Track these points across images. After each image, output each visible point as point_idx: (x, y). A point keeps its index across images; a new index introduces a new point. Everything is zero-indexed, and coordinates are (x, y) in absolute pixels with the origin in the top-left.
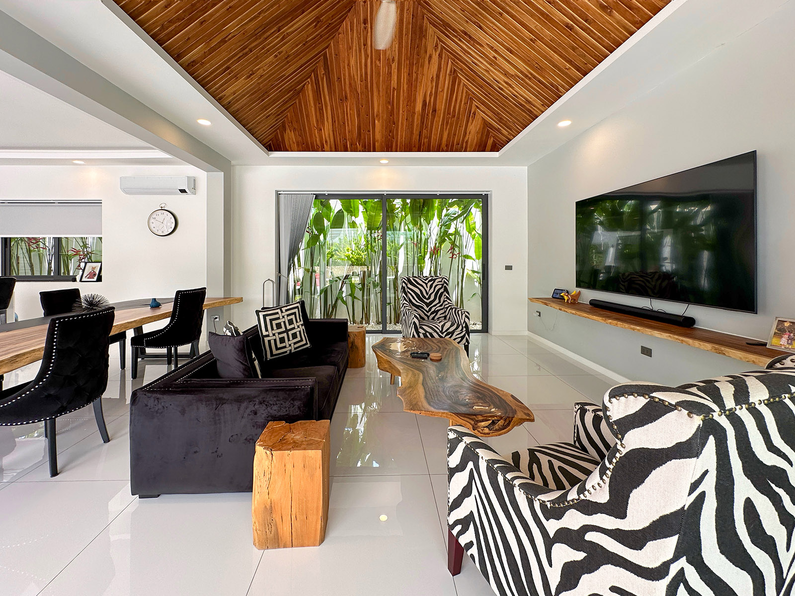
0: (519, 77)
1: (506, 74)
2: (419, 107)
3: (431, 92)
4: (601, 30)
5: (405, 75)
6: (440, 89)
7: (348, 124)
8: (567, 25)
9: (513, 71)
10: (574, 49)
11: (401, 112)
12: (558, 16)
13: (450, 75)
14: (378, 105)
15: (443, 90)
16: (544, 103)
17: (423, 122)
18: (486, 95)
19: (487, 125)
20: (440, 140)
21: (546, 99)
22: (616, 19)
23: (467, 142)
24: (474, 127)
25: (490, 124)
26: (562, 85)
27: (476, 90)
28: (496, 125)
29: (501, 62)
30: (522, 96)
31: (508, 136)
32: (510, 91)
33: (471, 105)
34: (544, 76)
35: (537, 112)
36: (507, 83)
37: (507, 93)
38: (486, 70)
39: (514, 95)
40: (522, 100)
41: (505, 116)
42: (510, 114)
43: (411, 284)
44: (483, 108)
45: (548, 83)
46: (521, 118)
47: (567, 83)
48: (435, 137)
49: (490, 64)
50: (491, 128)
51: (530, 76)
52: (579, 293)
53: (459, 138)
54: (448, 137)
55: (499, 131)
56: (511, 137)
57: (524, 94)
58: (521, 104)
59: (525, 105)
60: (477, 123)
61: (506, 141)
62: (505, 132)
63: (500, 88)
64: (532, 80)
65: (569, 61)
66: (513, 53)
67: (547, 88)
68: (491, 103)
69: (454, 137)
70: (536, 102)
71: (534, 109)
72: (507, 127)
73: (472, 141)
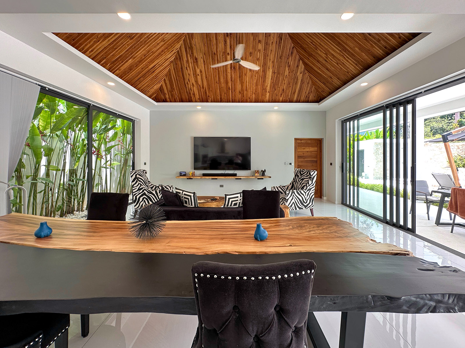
0: (200, 86)
1: (196, 81)
2: (151, 67)
3: (160, 64)
4: (235, 95)
5: (161, 50)
6: (163, 65)
7: (117, 51)
9: (200, 82)
10: (225, 94)
11: (144, 63)
13: (170, 62)
14: (140, 53)
15: (163, 66)
16: (199, 99)
17: (145, 74)
18: (177, 80)
19: (161, 89)
20: (143, 86)
21: (202, 98)
22: (239, 96)
23: (149, 92)
24: (157, 87)
25: (163, 89)
26: (212, 99)
27: (173, 75)
28: (166, 91)
29: (199, 77)
30: (194, 91)
31: (167, 98)
32: (191, 87)
33: (163, 78)
34: (209, 92)
35: (193, 99)
36: (193, 84)
37: (188, 86)
38: (189, 74)
39: (191, 89)
40: (192, 92)
41: (176, 91)
42: (180, 93)
43: (140, 175)
44: (167, 82)
45: (208, 95)
46: (183, 97)
47: (214, 99)
48: (143, 83)
49: (194, 74)
50: (161, 91)
51: (205, 89)
52: (194, 172)
53: (149, 88)
54: (146, 86)
55: (164, 94)
56: (168, 100)
57: (195, 91)
58: (190, 93)
59: (191, 95)
60: (159, 85)
61: (164, 99)
62: (167, 96)
63: (187, 83)
64: (203, 91)
65: (221, 95)
66: (207, 79)
67: (206, 96)
68: (175, 84)
69: (147, 87)
70: (197, 97)
71: (193, 98)
72: (172, 95)
73: (151, 92)
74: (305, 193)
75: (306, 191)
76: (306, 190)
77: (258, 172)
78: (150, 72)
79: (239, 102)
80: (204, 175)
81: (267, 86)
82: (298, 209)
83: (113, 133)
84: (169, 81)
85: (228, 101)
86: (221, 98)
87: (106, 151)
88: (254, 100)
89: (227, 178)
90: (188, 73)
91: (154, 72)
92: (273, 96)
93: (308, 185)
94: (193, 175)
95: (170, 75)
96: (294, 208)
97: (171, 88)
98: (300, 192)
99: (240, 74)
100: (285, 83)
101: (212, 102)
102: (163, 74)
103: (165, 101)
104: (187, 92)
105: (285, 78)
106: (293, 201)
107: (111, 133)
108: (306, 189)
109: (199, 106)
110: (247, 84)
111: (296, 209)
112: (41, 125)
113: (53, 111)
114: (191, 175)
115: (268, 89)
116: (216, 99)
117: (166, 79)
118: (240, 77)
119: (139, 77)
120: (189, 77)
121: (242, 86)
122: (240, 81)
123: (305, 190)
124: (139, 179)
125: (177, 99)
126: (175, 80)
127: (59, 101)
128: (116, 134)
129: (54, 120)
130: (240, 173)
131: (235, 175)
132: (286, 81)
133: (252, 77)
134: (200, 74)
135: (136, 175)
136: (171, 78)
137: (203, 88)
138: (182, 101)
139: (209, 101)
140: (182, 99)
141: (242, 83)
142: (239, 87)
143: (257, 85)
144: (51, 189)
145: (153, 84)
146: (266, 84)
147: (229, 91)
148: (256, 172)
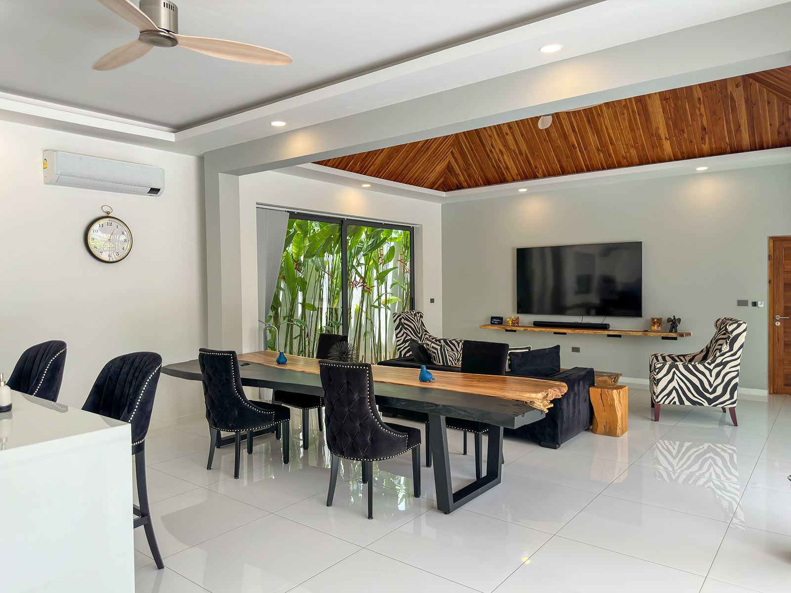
0: (515, 152)
1: (506, 146)
4: (589, 157)
8: (573, 146)
9: (512, 145)
10: (567, 157)
12: (573, 138)
16: (519, 174)
17: (415, 156)
18: (472, 149)
19: (449, 168)
20: (414, 174)
21: (524, 172)
22: (600, 157)
23: (428, 179)
24: (440, 167)
25: (453, 168)
26: (543, 170)
27: (465, 143)
28: (458, 171)
29: (509, 138)
30: (505, 163)
31: (463, 182)
32: (498, 156)
33: (449, 150)
34: (534, 160)
35: (508, 177)
36: (500, 150)
37: (494, 157)
38: (490, 136)
39: (499, 160)
40: (503, 165)
41: (474, 168)
42: (482, 169)
43: (406, 319)
44: (457, 155)
45: (534, 165)
46: (489, 175)
47: (548, 171)
48: (413, 170)
49: (498, 135)
50: (450, 171)
51: (524, 155)
52: (518, 318)
53: (426, 174)
54: (421, 172)
55: (457, 176)
56: (465, 184)
57: (508, 162)
58: (499, 167)
59: (502, 169)
60: (443, 165)
61: (457, 185)
62: (462, 178)
63: (491, 151)
64: (523, 158)
65: (559, 161)
66: (524, 139)
67: (530, 167)
68: (470, 156)
69: (424, 173)
70: (514, 171)
71: (507, 174)
72: (469, 176)
73: (432, 178)
74: (710, 371)
75: (711, 367)
76: (713, 365)
77: (659, 322)
78: (422, 151)
79: (603, 169)
80: (537, 324)
81: (657, 128)
82: (687, 403)
83: (389, 248)
84: (460, 153)
85: (579, 170)
86: (561, 167)
87: (377, 279)
88: (637, 160)
89: (577, 334)
90: (488, 134)
91: (428, 149)
92: (681, 146)
93: (718, 354)
94: (516, 322)
95: (459, 143)
96: (676, 400)
97: (466, 164)
98: (695, 367)
99: (588, 116)
100: (701, 115)
101: (544, 176)
102: (446, 146)
103: (459, 187)
104: (494, 166)
105: (698, 105)
106: (674, 384)
107: (386, 248)
108: (713, 362)
109: (522, 188)
110: (611, 131)
111: (681, 402)
112: (294, 253)
113: (305, 233)
114: (510, 322)
115: (663, 132)
116: (552, 169)
117: (454, 151)
118: (589, 122)
119: (405, 163)
120: (491, 140)
121: (599, 138)
122: (591, 128)
123: (710, 364)
124: (405, 326)
125: (479, 180)
126: (469, 151)
127: (311, 224)
128: (392, 249)
129: (307, 243)
130: (617, 323)
131: (605, 327)
132: (702, 109)
133: (616, 116)
134: (509, 133)
135: (400, 319)
136: (462, 148)
137: (521, 154)
138: (488, 183)
139: (539, 175)
140: (487, 179)
141: (598, 132)
142: (593, 140)
143: (632, 130)
144: (308, 336)
145: (433, 165)
146: (654, 125)
147: (576, 152)
148: (654, 323)
